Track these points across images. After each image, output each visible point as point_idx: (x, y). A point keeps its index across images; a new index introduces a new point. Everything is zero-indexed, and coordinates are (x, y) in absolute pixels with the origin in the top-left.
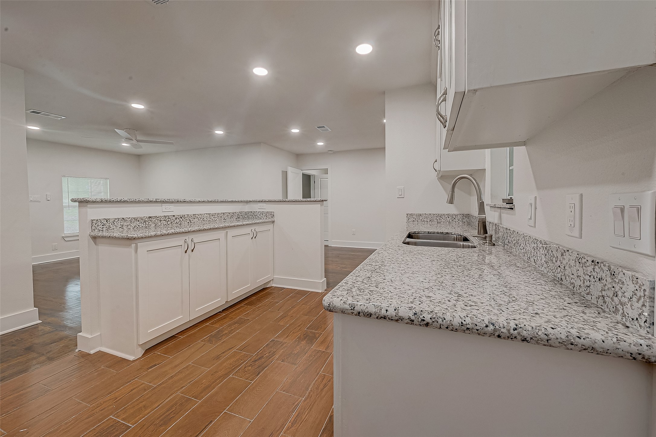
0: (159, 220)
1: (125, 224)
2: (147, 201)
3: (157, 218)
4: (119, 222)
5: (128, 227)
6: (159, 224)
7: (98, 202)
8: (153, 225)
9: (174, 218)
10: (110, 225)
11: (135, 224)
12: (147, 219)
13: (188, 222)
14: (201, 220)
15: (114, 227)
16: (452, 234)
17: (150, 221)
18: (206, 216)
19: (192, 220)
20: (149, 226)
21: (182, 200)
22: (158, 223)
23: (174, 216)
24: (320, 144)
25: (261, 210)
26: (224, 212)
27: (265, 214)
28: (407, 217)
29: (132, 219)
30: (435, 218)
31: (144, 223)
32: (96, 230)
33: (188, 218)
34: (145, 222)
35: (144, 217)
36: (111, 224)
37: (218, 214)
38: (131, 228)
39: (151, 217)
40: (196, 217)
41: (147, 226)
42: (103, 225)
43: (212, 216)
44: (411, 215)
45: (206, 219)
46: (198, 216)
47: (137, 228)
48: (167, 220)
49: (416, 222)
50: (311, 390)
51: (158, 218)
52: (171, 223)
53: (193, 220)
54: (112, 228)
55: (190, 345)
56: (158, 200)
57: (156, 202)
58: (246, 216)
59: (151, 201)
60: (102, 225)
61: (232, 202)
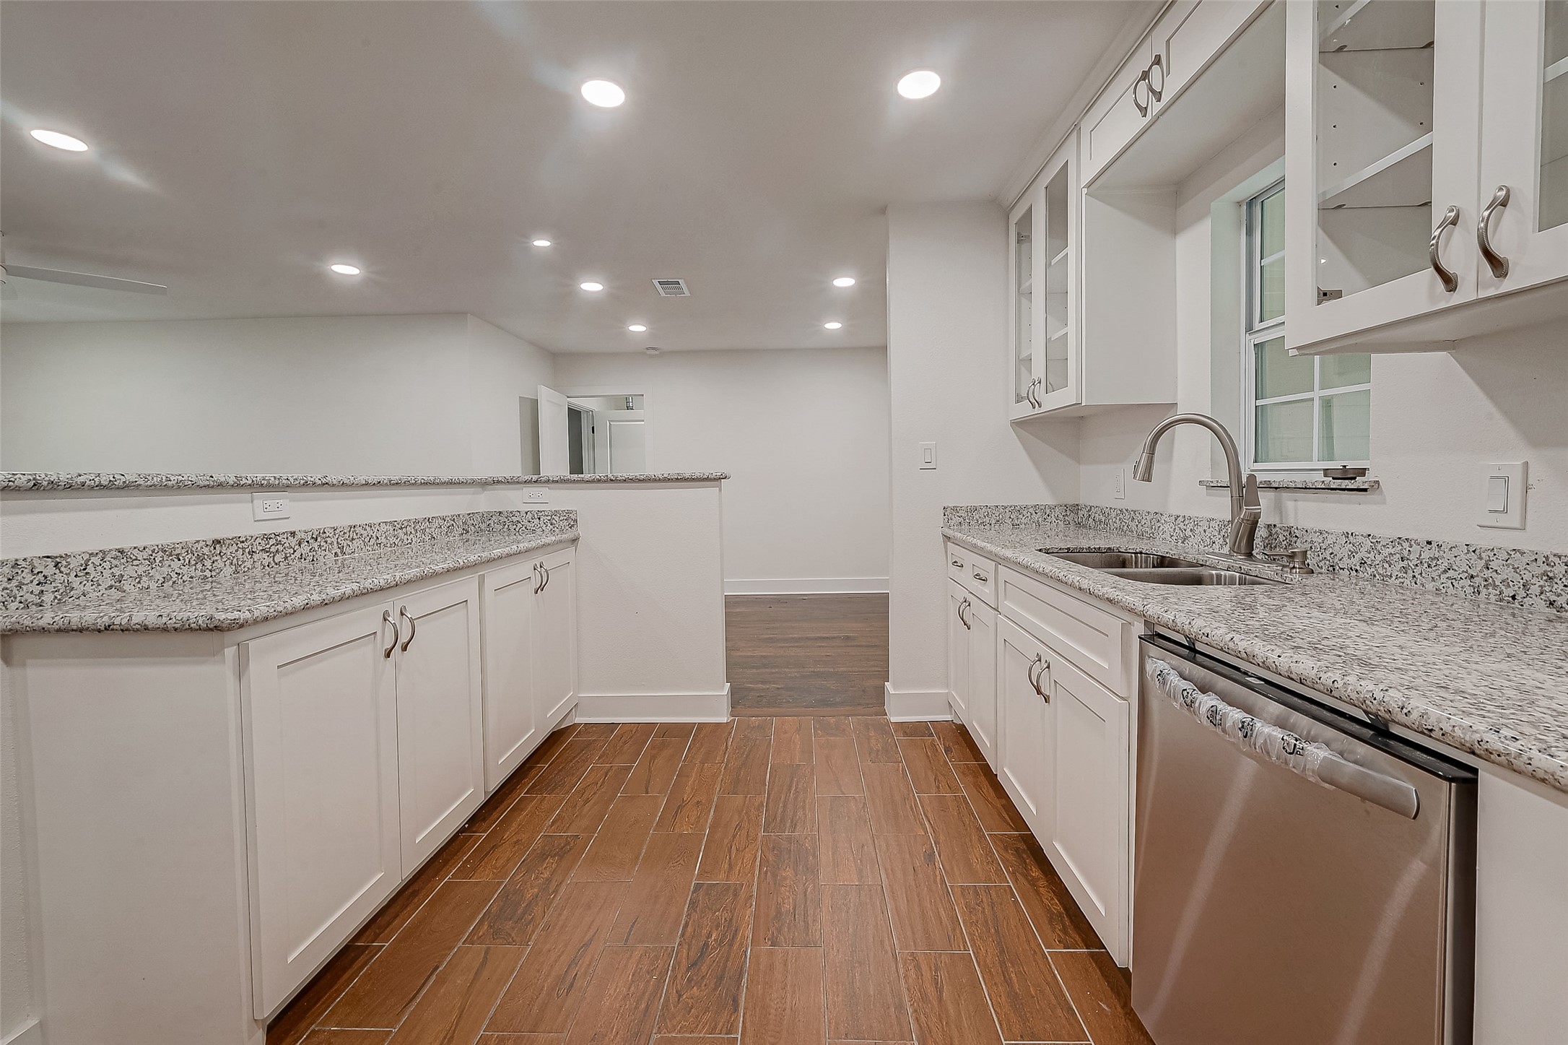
0: (247, 550)
1: (130, 571)
2: (207, 483)
3: (240, 545)
4: (107, 565)
5: (139, 582)
6: (248, 564)
7: (18, 489)
8: (229, 570)
9: (293, 542)
10: (72, 578)
11: (166, 570)
12: (206, 550)
13: (335, 553)
14: (371, 543)
15: (88, 588)
16: (1120, 552)
17: (218, 557)
18: (385, 530)
19: (345, 545)
20: (214, 573)
21: (317, 480)
22: (243, 562)
23: (293, 534)
24: (637, 328)
25: (535, 508)
26: (431, 517)
27: (549, 518)
28: (945, 515)
29: (153, 551)
30: (1008, 514)
31: (200, 566)
32: (13, 606)
33: (334, 540)
34: (200, 559)
35: (198, 542)
36: (76, 576)
37: (416, 522)
38: (153, 586)
39: (219, 542)
40: (357, 534)
41: (208, 573)
42: (42, 579)
43: (401, 528)
44: (955, 509)
45: (384, 540)
46: (363, 532)
47: (174, 582)
48: (273, 549)
49: (966, 527)
50: (916, 1011)
51: (243, 542)
52: (286, 558)
53: (350, 543)
54: (79, 592)
55: (437, 967)
56: (244, 481)
57: (237, 486)
58: (483, 526)
59: (220, 484)
60: (36, 582)
61: (451, 483)
